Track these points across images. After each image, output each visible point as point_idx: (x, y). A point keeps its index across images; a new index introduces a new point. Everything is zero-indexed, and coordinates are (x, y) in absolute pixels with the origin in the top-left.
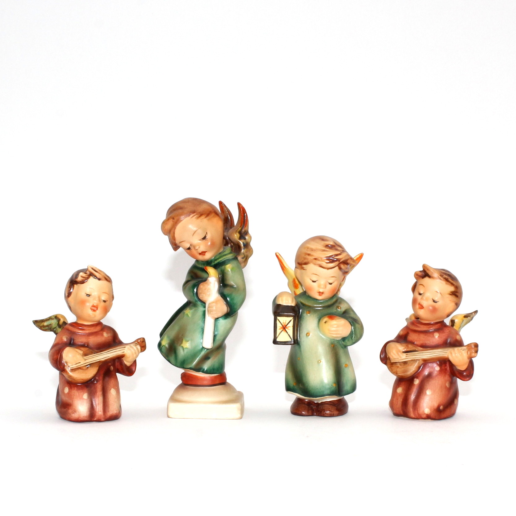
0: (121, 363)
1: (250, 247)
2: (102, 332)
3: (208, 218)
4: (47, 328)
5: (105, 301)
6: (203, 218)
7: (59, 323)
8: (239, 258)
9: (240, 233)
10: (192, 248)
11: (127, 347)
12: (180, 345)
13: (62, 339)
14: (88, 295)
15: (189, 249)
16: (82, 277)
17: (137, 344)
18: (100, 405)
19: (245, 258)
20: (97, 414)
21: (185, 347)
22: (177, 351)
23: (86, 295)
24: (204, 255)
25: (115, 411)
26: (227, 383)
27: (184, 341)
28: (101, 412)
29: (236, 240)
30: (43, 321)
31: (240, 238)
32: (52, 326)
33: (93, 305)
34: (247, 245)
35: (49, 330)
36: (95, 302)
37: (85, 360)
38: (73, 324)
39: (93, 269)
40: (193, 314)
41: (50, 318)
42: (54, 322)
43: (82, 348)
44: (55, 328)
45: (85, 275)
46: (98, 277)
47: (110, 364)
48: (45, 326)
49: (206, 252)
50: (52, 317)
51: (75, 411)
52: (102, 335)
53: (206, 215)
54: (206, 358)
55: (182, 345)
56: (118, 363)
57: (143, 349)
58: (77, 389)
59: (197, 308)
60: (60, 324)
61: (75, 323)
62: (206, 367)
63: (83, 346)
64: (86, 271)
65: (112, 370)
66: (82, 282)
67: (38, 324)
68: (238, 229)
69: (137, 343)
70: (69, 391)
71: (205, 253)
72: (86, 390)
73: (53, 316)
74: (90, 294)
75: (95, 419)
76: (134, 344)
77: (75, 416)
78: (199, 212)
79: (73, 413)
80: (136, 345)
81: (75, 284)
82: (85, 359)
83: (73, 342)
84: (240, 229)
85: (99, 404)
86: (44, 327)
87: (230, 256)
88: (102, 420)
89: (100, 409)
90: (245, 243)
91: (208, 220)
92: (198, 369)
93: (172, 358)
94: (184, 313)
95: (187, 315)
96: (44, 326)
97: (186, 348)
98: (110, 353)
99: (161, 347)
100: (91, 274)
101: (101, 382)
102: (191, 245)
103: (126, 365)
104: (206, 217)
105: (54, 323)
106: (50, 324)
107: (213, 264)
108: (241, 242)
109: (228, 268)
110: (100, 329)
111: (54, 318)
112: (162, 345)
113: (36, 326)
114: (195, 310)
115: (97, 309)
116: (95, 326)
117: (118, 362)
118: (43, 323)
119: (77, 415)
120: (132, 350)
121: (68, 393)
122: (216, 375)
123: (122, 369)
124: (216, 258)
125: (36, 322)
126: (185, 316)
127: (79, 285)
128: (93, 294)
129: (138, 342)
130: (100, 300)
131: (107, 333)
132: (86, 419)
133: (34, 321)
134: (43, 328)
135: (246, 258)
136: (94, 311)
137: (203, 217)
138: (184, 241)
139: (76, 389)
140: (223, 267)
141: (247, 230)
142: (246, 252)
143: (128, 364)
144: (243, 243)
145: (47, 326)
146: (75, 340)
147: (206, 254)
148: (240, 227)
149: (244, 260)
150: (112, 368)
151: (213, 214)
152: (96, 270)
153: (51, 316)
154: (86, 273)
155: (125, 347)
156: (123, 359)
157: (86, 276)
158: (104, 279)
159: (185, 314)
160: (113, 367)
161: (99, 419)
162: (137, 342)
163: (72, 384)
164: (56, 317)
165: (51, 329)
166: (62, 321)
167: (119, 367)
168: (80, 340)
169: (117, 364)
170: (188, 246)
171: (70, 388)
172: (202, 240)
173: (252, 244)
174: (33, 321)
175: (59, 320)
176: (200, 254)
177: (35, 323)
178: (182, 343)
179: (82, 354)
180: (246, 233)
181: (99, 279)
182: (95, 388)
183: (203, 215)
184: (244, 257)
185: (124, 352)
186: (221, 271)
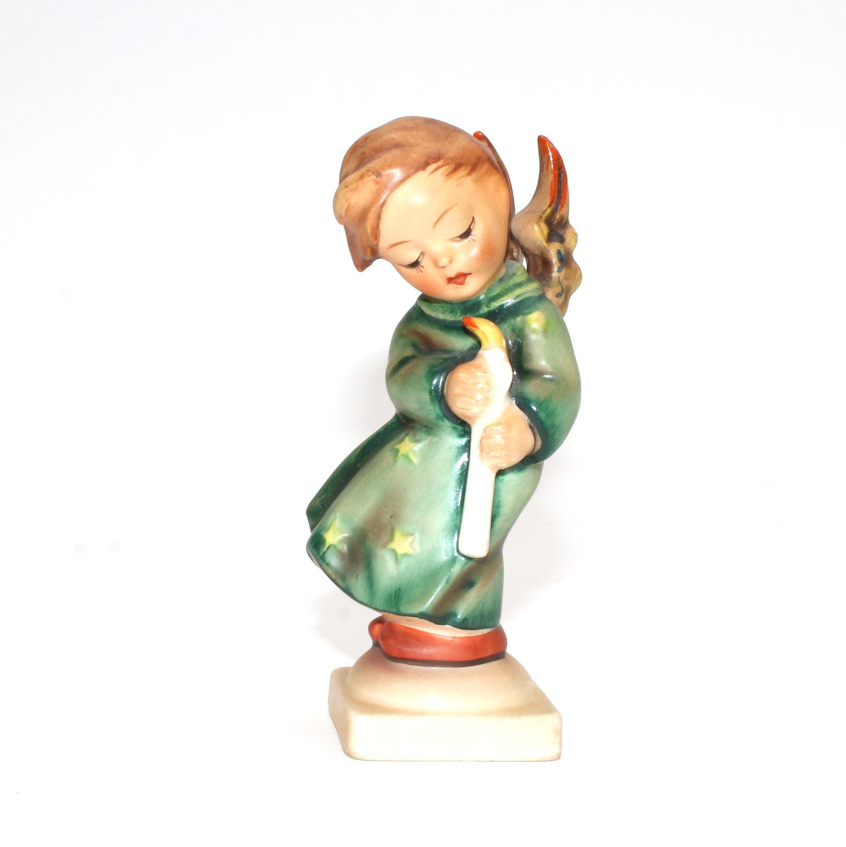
1: (573, 265)
3: (474, 176)
6: (462, 177)
8: (550, 295)
9: (549, 222)
10: (425, 262)
12: (385, 546)
15: (415, 264)
19: (563, 295)
21: (400, 551)
22: (373, 563)
24: (462, 283)
26: (506, 656)
27: (398, 535)
29: (539, 243)
31: (550, 239)
34: (566, 259)
40: (425, 456)
49: (470, 274)
53: (469, 168)
54: (465, 583)
55: (393, 545)
59: (436, 439)
62: (462, 610)
68: (543, 214)
71: (465, 279)
78: (452, 159)
84: (549, 210)
87: (531, 289)
90: (563, 252)
91: (476, 181)
92: (440, 616)
93: (359, 584)
94: (397, 451)
95: (406, 457)
97: (406, 555)
99: (325, 549)
102: (422, 254)
104: (469, 173)
107: (485, 310)
108: (553, 251)
109: (535, 321)
112: (327, 545)
114: (431, 444)
122: (486, 631)
124: (492, 295)
126: (400, 462)
135: (565, 293)
137: (462, 172)
138: (406, 242)
140: (519, 319)
141: (567, 215)
142: (567, 278)
144: (559, 252)
147: (466, 281)
148: (550, 206)
149: (561, 300)
151: (486, 166)
159: (400, 454)
170: (413, 256)
172: (459, 239)
173: (577, 256)
176: (450, 280)
178: (391, 539)
180: (564, 223)
183: (462, 169)
184: (562, 291)
186: (513, 330)
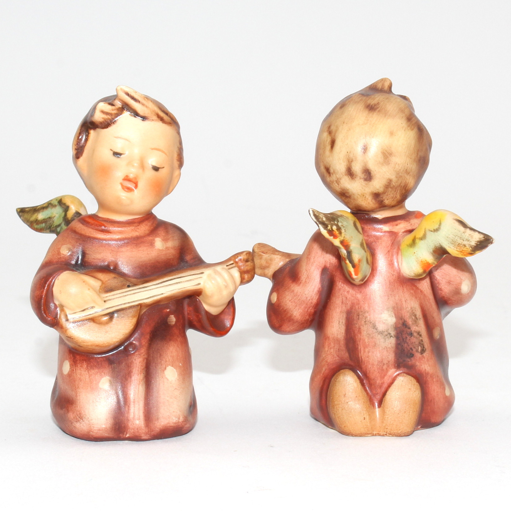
0: (197, 308)
2: (150, 238)
4: (44, 225)
5: (156, 169)
7: (66, 215)
11: (208, 272)
13: (59, 253)
14: (117, 154)
16: (103, 112)
17: (234, 265)
18: (137, 406)
20: (130, 425)
23: (112, 153)
25: (174, 418)
28: (139, 419)
30: (35, 210)
32: (53, 222)
33: (127, 176)
35: (48, 231)
36: (133, 172)
37: (105, 301)
38: (88, 219)
39: (128, 94)
41: (49, 205)
42: (56, 213)
43: (101, 276)
44: (59, 225)
45: (110, 107)
46: (141, 113)
47: (168, 310)
48: (39, 221)
50: (52, 202)
51: (80, 417)
52: (152, 244)
56: (191, 308)
57: (246, 276)
58: (87, 366)
60: (68, 219)
61: (94, 217)
63: (105, 269)
64: (115, 99)
65: (174, 323)
66: (106, 125)
67: (26, 216)
69: (232, 264)
70: (72, 371)
72: (107, 370)
73: (56, 199)
74: (121, 152)
75: (128, 435)
76: (225, 266)
77: (81, 427)
79: (77, 421)
80: (229, 269)
81: (91, 129)
82: (106, 299)
83: (82, 259)
85: (134, 402)
86: (37, 224)
88: (144, 437)
89: (137, 413)
96: (37, 222)
98: (167, 286)
100: (125, 107)
101: (143, 351)
103: (207, 313)
105: (57, 216)
106: (50, 218)
110: (147, 232)
111: (56, 203)
113: (22, 220)
115: (136, 187)
116: (136, 224)
117: (189, 305)
118: (36, 214)
119: (85, 425)
120: (219, 280)
121: (70, 375)
123: (200, 321)
125: (22, 212)
127: (98, 130)
128: (127, 153)
129: (237, 263)
130: (142, 166)
131: (165, 240)
132: (106, 435)
133: (19, 210)
134: (36, 226)
136: (129, 190)
139: (85, 366)
143: (214, 311)
145: (44, 221)
146: (87, 256)
150: (173, 319)
152: (136, 96)
153: (51, 200)
154: (112, 105)
155: (202, 273)
156: (200, 298)
157: (113, 110)
158: (155, 118)
160: (175, 317)
161: (137, 436)
162: (232, 262)
163: (78, 354)
164: (60, 202)
165: (52, 229)
166: (73, 209)
167: (193, 317)
168: (99, 256)
169: (187, 309)
171: (74, 363)
174: (17, 211)
175: (66, 209)
177: (20, 214)
179: (98, 288)
181: (144, 118)
182: (129, 366)
185: (199, 284)
